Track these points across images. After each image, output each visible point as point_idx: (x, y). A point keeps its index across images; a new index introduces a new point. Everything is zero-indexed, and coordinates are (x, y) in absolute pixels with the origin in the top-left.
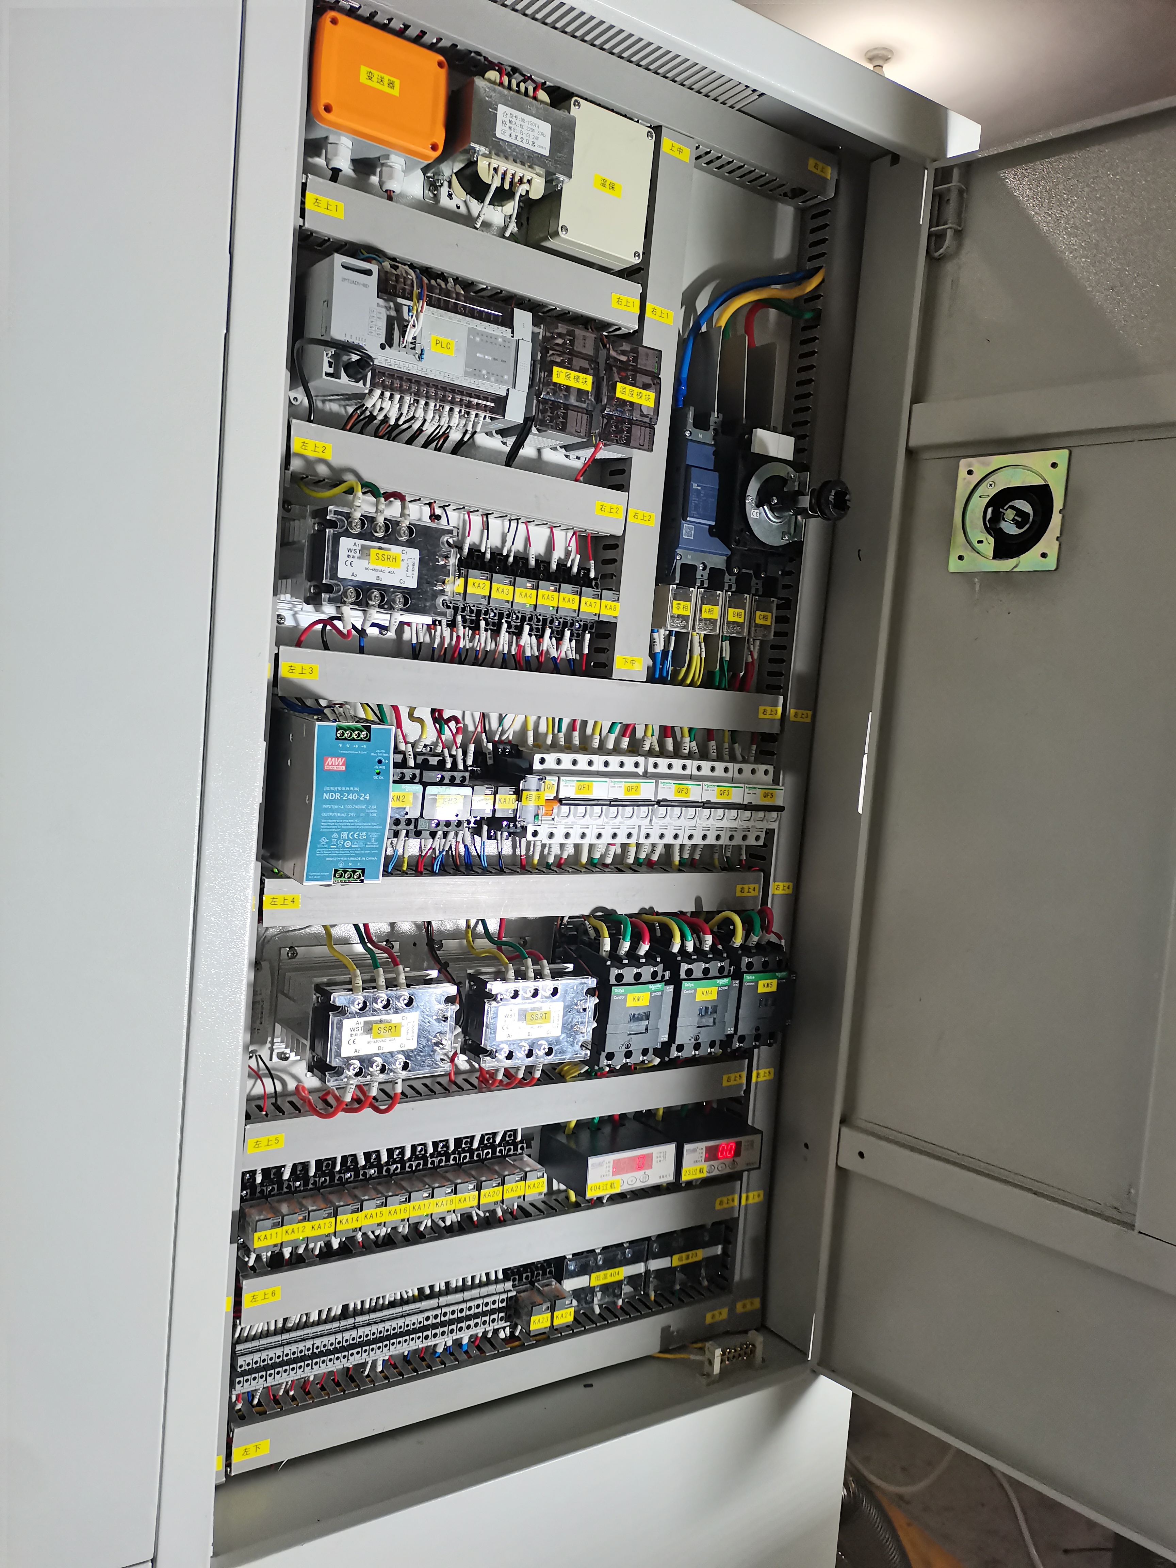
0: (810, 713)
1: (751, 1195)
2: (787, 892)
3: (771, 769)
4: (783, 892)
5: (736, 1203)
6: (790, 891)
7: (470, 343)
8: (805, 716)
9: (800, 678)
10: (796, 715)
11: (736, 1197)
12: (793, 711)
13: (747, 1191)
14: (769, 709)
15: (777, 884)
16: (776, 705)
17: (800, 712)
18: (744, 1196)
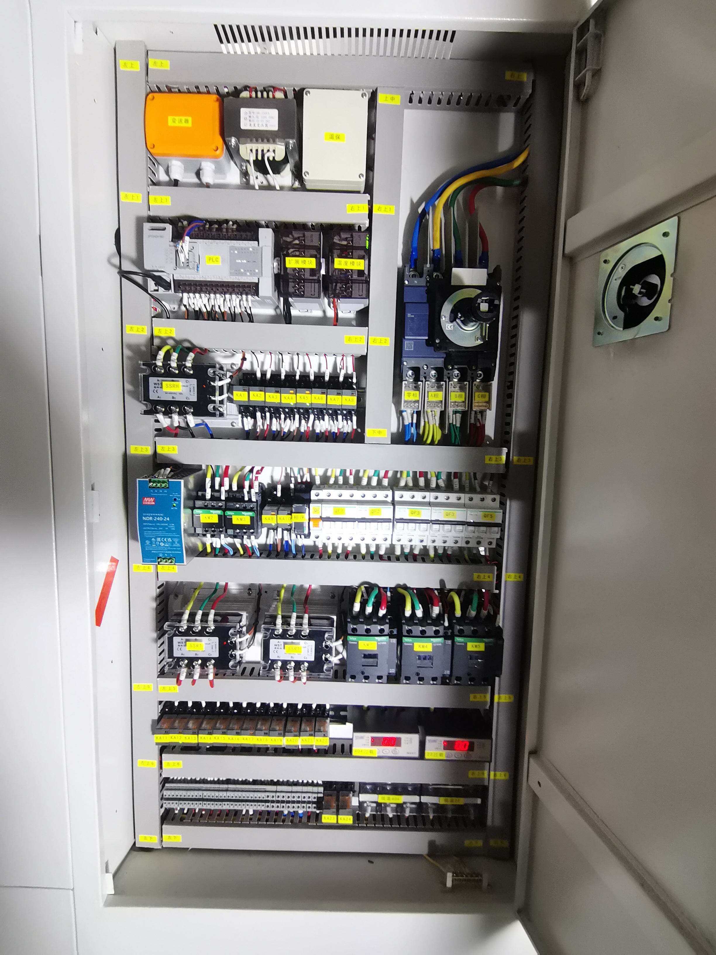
0: (532, 459)
1: (498, 774)
2: (519, 579)
3: (498, 497)
4: (515, 580)
5: (486, 776)
6: (522, 579)
7: (232, 256)
8: (529, 461)
9: (521, 436)
10: (518, 460)
11: (486, 773)
12: (515, 458)
13: (495, 770)
14: (494, 457)
15: (508, 574)
16: (500, 454)
17: (522, 458)
18: (492, 773)
